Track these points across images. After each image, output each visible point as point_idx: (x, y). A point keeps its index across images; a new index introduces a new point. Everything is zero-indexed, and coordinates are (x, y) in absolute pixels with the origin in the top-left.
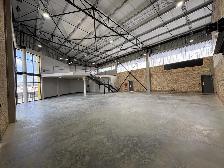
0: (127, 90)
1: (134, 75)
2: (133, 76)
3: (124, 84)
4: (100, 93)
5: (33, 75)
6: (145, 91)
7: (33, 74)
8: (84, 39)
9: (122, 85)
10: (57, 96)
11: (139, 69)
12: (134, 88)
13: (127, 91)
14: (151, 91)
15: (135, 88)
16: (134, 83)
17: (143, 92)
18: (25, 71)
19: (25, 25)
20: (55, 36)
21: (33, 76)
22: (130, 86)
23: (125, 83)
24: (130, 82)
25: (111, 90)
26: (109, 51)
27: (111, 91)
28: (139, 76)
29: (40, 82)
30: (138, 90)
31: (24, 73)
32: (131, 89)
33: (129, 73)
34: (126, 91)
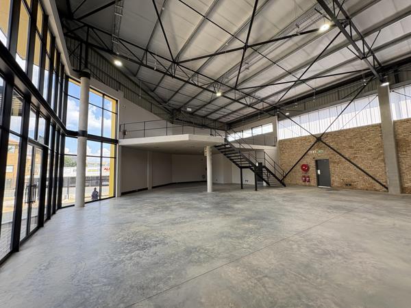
0: (309, 181)
1: (331, 144)
2: (329, 146)
3: (298, 167)
4: (242, 188)
5: (102, 140)
6: (378, 189)
7: (102, 138)
8: (217, 54)
9: (293, 170)
10: (147, 189)
11: (350, 129)
12: (332, 179)
13: (310, 186)
14: (403, 190)
15: (336, 179)
16: (331, 166)
17: (368, 191)
18: (84, 130)
19: (92, 28)
20: (151, 53)
21: (102, 142)
22: (317, 172)
23: (303, 166)
24: (316, 161)
25: (265, 181)
26: (267, 85)
27: (265, 184)
28: (351, 147)
29: (115, 158)
30: (349, 185)
31: (80, 133)
32: (323, 181)
33: (313, 140)
34: (306, 186)
